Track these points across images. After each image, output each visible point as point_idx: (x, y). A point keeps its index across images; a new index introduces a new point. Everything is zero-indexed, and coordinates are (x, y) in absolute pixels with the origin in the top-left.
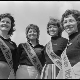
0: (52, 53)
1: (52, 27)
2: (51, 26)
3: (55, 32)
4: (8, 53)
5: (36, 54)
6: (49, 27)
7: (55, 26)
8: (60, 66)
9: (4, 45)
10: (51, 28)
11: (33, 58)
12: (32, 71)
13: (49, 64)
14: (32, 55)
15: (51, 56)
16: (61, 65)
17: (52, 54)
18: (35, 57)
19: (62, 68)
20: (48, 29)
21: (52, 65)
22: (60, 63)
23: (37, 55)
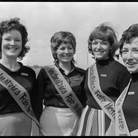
0: (98, 91)
1: (99, 44)
2: (97, 40)
3: (103, 52)
4: (25, 97)
5: (72, 88)
6: (93, 42)
7: (105, 42)
8: (112, 113)
9: (15, 87)
10: (96, 43)
11: (68, 96)
12: (66, 116)
13: (94, 109)
14: (66, 91)
15: (97, 95)
16: (114, 111)
17: (98, 93)
18: (71, 95)
19: (114, 118)
20: (90, 44)
21: (99, 111)
22: (112, 108)
23: (74, 91)
